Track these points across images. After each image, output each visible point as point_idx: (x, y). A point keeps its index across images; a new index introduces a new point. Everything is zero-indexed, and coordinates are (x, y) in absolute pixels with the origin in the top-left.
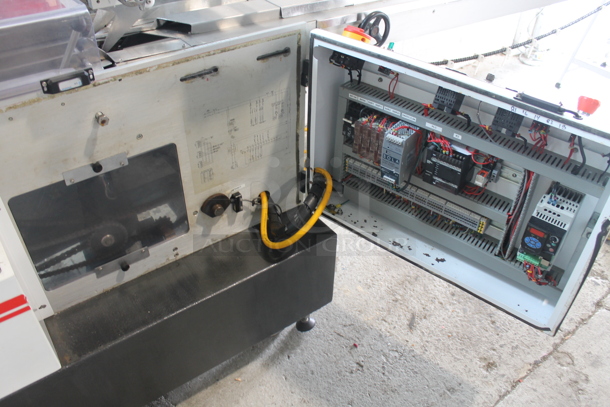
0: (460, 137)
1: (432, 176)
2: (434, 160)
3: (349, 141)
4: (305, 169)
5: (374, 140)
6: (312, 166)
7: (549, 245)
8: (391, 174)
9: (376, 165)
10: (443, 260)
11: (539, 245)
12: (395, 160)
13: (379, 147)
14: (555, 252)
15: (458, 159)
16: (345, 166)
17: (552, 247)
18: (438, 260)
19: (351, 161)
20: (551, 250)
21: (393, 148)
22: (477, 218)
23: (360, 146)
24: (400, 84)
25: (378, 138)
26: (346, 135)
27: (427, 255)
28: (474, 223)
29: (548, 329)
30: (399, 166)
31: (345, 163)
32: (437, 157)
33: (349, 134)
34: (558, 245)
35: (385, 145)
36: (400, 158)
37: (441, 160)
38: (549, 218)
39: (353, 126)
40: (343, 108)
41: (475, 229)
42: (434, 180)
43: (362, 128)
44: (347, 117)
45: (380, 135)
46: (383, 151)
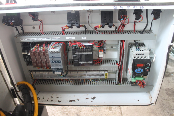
0: (85, 38)
1: (78, 62)
2: (77, 53)
3: (29, 63)
4: (12, 86)
5: (42, 57)
6: (15, 83)
7: (146, 69)
8: (58, 69)
9: (48, 69)
10: (94, 98)
11: (142, 70)
12: (58, 62)
13: (47, 59)
14: (149, 71)
15: (88, 48)
16: (32, 76)
17: (148, 69)
18: (92, 99)
19: (34, 73)
20: (148, 70)
21: (55, 55)
22: (103, 72)
23: (36, 63)
24: (44, 26)
25: (44, 55)
26: (27, 61)
27: (87, 99)
28: (102, 75)
29: (152, 103)
30: (61, 64)
31: (31, 75)
32: (78, 52)
33: (28, 60)
34: (150, 67)
35: (50, 56)
36: (60, 59)
37: (80, 52)
38: (139, 57)
39: (29, 54)
40: (20, 48)
41: (104, 78)
42: (80, 64)
43: (34, 53)
44: (24, 51)
45: (45, 53)
46: (50, 60)
